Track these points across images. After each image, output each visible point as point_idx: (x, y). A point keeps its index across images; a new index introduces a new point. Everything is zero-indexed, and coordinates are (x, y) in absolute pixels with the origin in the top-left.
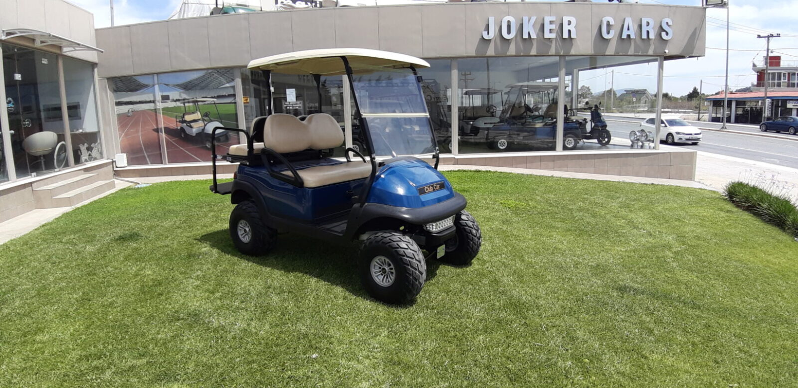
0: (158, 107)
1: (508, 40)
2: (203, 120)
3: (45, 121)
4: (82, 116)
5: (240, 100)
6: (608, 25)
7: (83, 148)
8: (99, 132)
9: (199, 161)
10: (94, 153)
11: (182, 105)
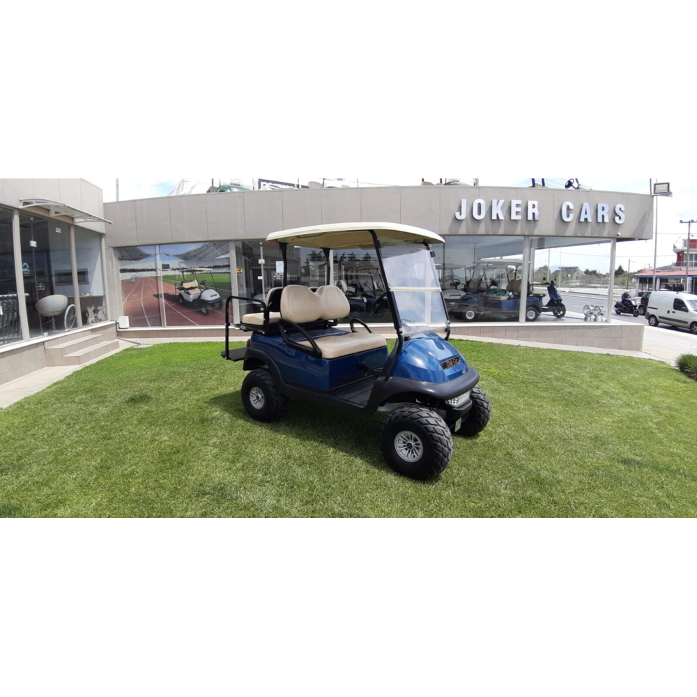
0: (159, 275)
1: (478, 220)
2: (200, 288)
3: (57, 285)
4: (90, 281)
5: (234, 270)
6: (568, 208)
7: (90, 310)
8: (104, 296)
9: (195, 325)
10: (100, 315)
11: (181, 273)
